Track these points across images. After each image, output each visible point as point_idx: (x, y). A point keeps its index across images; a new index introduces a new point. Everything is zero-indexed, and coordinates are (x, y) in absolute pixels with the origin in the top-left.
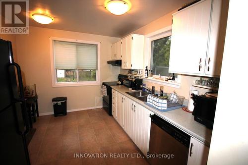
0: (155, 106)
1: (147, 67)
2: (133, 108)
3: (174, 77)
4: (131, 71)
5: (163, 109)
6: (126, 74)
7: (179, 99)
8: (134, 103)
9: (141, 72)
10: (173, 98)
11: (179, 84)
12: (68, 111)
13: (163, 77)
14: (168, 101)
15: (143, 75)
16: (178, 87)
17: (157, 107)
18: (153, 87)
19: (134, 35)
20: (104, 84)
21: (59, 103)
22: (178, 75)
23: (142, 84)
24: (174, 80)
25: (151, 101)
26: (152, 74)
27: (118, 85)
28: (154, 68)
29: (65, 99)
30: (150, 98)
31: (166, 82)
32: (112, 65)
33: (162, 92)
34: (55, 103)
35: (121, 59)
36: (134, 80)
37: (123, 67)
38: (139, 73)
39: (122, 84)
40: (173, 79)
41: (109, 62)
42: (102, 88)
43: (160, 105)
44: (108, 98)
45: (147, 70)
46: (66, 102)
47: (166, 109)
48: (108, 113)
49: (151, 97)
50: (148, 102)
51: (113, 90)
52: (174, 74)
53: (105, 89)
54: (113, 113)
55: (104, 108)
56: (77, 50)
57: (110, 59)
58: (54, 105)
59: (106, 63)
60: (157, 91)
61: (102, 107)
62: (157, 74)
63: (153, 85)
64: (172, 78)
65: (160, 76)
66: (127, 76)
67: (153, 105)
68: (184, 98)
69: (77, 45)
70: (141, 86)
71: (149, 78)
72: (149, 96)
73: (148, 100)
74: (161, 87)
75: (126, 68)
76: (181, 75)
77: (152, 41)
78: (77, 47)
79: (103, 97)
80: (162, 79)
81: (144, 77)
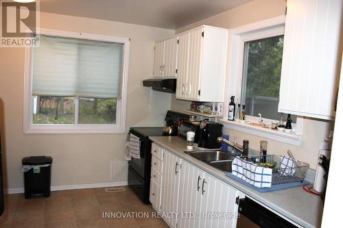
0: (248, 181)
1: (232, 98)
2: (201, 185)
3: (289, 121)
4: (196, 105)
5: (264, 185)
6: (186, 110)
7: (298, 167)
8: (204, 175)
9: (219, 109)
10: (287, 166)
11: (300, 138)
12: (53, 188)
13: (268, 122)
14: (275, 172)
15: (223, 115)
16: (298, 143)
17: (252, 183)
18: (246, 143)
19: (207, 29)
20: (132, 131)
21: (37, 169)
22: (298, 119)
23: (220, 134)
24: (290, 128)
25: (241, 170)
26: (244, 114)
27: (166, 134)
28: (248, 100)
29: (49, 161)
30: (237, 164)
31: (274, 131)
32: (154, 89)
33: (265, 152)
34: (29, 167)
35: (175, 76)
36: (203, 125)
37: (179, 94)
38: (216, 109)
39: (175, 133)
40: (288, 126)
41: (146, 83)
42: (128, 140)
43: (258, 178)
44: (141, 164)
45: (232, 103)
46: (49, 168)
47: (269, 185)
48: (141, 199)
49: (240, 163)
50: (234, 173)
51: (153, 146)
52: (289, 115)
53: (136, 142)
54: (152, 199)
55: (130, 187)
56: (79, 55)
57: (150, 76)
58: (25, 173)
59: (140, 85)
60: (253, 152)
61: (125, 183)
62: (256, 115)
63: (246, 139)
64: (285, 123)
65: (260, 118)
66: (188, 117)
67: (244, 178)
68: (307, 166)
69: (79, 44)
70: (220, 139)
71: (238, 121)
72: (236, 161)
73: (234, 167)
74: (262, 142)
75: (186, 97)
76: (304, 117)
77: (246, 43)
78: (79, 49)
79: (129, 162)
80: (265, 126)
81: (225, 119)
